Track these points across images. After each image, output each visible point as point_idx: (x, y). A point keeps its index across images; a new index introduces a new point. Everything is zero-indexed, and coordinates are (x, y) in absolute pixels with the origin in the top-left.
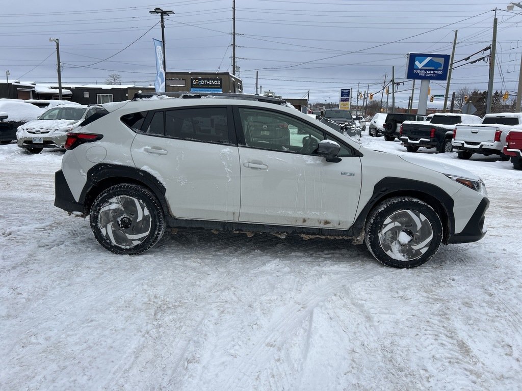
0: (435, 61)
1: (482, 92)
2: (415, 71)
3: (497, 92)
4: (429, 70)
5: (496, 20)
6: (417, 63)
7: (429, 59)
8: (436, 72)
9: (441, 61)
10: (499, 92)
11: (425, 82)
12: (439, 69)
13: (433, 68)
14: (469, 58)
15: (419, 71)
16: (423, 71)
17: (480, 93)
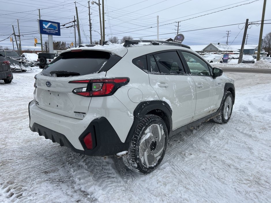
0: (53, 25)
1: (56, 42)
2: (44, 30)
3: (63, 43)
4: (51, 30)
5: (76, 8)
6: (44, 25)
7: (50, 24)
8: (55, 31)
9: (56, 25)
10: (64, 42)
11: (50, 36)
12: (56, 29)
13: (53, 29)
14: (64, 25)
15: (46, 30)
16: (48, 30)
17: (55, 43)
